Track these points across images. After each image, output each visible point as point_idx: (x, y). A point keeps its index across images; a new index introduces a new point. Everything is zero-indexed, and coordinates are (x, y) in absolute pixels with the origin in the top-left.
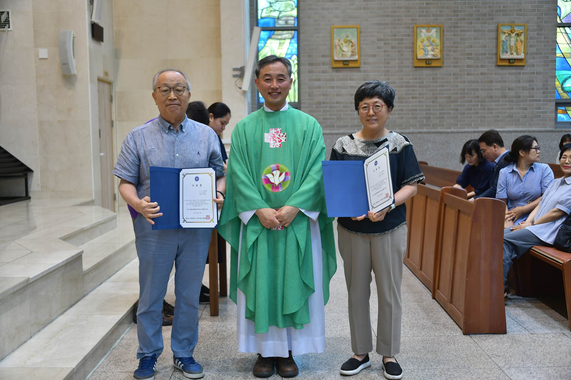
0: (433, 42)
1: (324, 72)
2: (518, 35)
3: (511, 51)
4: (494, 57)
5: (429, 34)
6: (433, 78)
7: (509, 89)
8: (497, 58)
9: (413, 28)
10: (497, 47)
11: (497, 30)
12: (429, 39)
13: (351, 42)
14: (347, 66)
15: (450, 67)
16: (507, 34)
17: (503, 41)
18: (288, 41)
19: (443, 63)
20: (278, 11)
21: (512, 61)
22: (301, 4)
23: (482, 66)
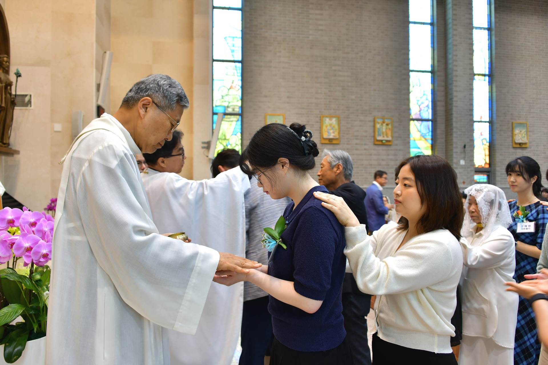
0: (334, 127)
2: (387, 125)
3: (383, 135)
4: (372, 139)
5: (331, 122)
7: (383, 160)
8: (374, 139)
9: (320, 117)
10: (374, 132)
11: (374, 121)
12: (331, 125)
15: (344, 144)
16: (380, 124)
17: (378, 129)
18: (234, 123)
19: (340, 141)
20: (228, 101)
21: (384, 142)
22: (245, 98)
23: (365, 144)
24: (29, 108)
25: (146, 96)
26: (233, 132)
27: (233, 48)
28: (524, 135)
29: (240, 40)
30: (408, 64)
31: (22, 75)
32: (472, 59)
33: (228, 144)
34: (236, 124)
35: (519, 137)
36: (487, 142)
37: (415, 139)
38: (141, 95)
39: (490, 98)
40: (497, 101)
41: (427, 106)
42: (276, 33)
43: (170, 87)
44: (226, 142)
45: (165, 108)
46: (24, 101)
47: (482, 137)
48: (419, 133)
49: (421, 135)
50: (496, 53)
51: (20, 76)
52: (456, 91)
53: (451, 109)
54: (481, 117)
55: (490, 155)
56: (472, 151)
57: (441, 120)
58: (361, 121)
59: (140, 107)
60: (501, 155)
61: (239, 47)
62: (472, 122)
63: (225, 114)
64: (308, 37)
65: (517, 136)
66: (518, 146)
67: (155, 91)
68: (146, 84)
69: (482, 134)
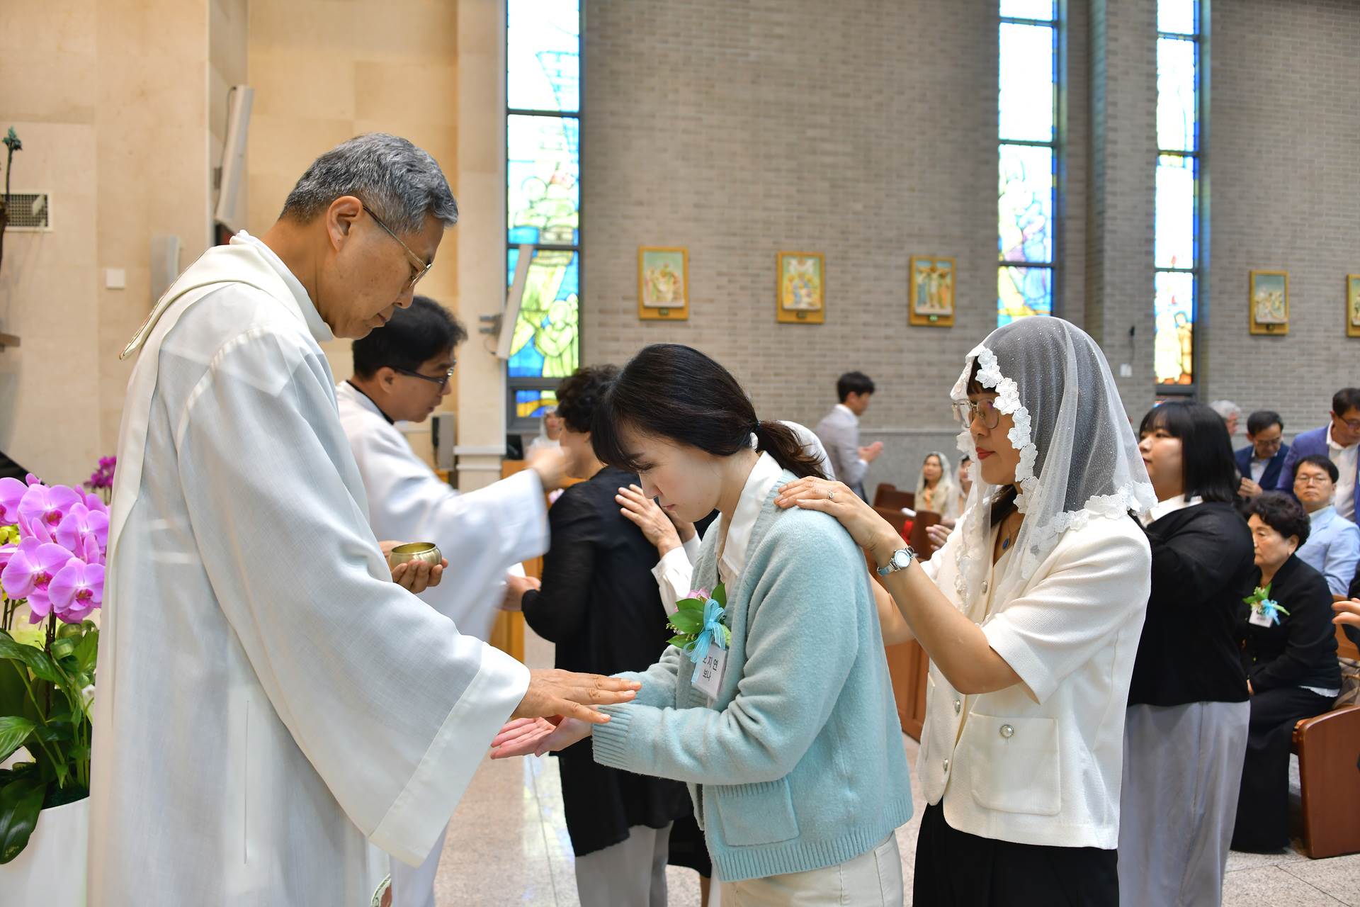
0: (809, 281)
1: (625, 326)
2: (942, 276)
3: (931, 299)
4: (905, 310)
5: (803, 269)
6: (809, 343)
7: (930, 364)
8: (909, 312)
9: (776, 256)
10: (910, 293)
11: (910, 267)
12: (801, 276)
13: (672, 275)
14: (664, 317)
15: (835, 323)
16: (924, 275)
17: (921, 287)
18: (561, 270)
19: (825, 317)
20: (545, 215)
21: (933, 318)
22: (587, 207)
23: (887, 325)
24: (41, 228)
25: (348, 194)
26: (559, 292)
27: (557, 81)
28: (1277, 304)
29: (577, 59)
30: (996, 125)
31: (24, 144)
32: (1152, 114)
33: (545, 323)
34: (566, 273)
35: (1267, 308)
36: (1187, 321)
37: (1011, 313)
38: (335, 190)
39: (1197, 212)
40: (1213, 219)
41: (1042, 230)
42: (666, 42)
43: (409, 171)
44: (540, 318)
45: (397, 225)
46: (29, 212)
47: (1176, 309)
48: (1019, 296)
49: (1025, 304)
50: (1213, 100)
51: (18, 147)
52: (1114, 194)
53: (1101, 238)
54: (1174, 259)
55: (1193, 354)
56: (1151, 342)
57: (1074, 264)
58: (877, 266)
59: (331, 222)
60: (1221, 352)
61: (573, 78)
62: (1151, 270)
63: (539, 247)
64: (747, 55)
65: (1261, 306)
66: (1264, 331)
67: (371, 181)
68: (348, 162)
69: (1176, 300)
